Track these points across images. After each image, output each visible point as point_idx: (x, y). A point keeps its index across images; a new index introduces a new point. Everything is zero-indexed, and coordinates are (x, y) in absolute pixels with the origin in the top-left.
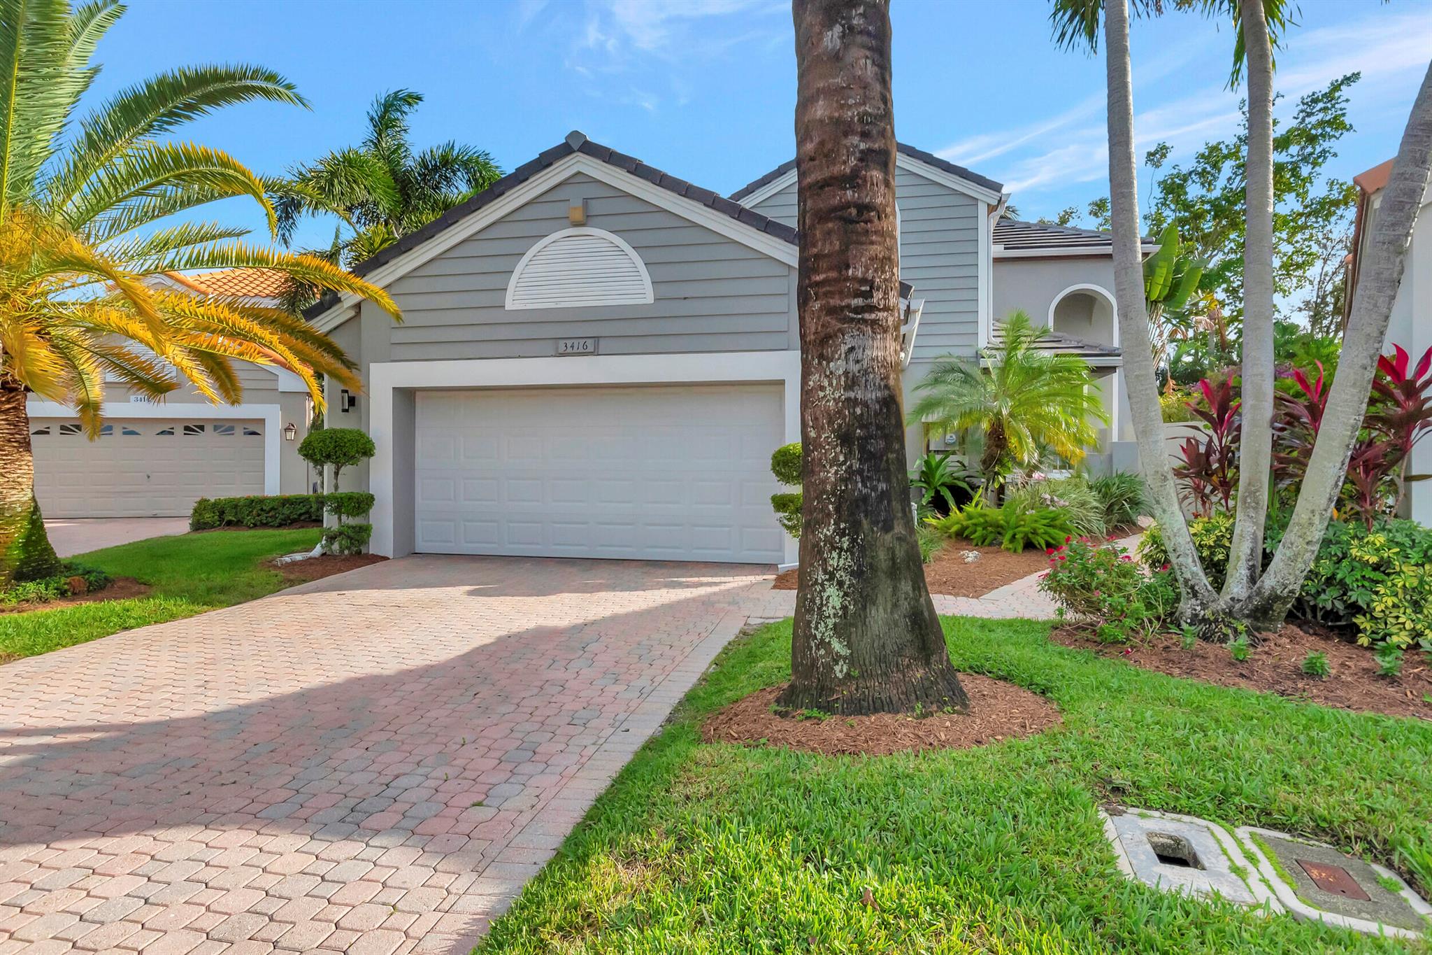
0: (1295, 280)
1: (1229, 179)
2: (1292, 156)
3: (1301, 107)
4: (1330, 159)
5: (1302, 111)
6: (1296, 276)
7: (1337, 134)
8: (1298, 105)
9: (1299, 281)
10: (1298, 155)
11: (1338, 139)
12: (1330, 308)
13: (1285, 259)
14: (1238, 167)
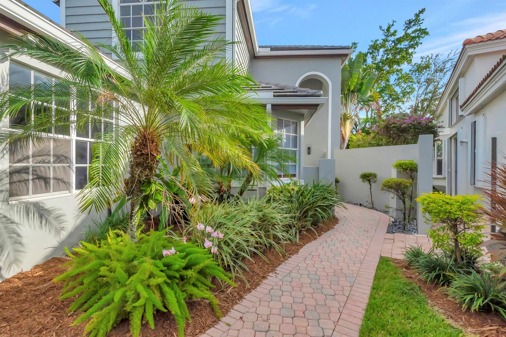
0: (406, 99)
1: (382, 56)
2: (406, 45)
3: (406, 25)
4: (420, 46)
5: (406, 27)
6: (406, 97)
7: (423, 36)
8: (404, 25)
9: (407, 99)
10: (408, 45)
11: (423, 38)
12: (420, 108)
13: (403, 89)
14: (386, 51)
